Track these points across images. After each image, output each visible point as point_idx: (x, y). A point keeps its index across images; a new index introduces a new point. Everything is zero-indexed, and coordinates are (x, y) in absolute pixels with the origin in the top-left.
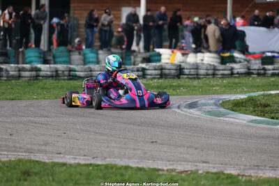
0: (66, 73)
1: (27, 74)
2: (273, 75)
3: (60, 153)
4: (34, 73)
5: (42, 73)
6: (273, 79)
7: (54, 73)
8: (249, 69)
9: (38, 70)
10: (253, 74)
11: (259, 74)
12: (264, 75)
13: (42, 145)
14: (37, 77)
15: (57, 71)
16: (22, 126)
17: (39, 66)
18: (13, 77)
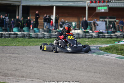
0: (28, 36)
1: (12, 36)
2: (108, 38)
3: (23, 77)
4: (15, 36)
5: (18, 36)
6: (108, 39)
7: (23, 36)
8: (99, 35)
9: (17, 34)
10: (100, 37)
11: (102, 37)
12: (104, 37)
13: (14, 71)
14: (16, 37)
15: (24, 35)
16: (5, 58)
17: (17, 33)
18: (7, 37)
